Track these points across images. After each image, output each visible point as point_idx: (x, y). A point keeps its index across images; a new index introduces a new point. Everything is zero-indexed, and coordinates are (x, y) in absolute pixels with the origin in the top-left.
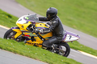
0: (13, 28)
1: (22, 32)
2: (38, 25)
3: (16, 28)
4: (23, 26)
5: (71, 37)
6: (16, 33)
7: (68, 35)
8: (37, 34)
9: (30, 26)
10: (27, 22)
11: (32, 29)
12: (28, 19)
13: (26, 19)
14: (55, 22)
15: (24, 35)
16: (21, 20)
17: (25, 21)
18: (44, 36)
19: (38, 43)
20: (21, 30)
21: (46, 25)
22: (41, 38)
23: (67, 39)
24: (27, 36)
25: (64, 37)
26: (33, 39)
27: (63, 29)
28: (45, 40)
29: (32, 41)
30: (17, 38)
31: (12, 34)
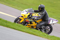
0: (19, 17)
1: (25, 19)
2: (34, 15)
3: (21, 17)
4: (25, 16)
5: (53, 21)
6: (21, 19)
7: (51, 20)
8: (33, 20)
9: (29, 16)
10: (27, 13)
11: (30, 17)
12: (28, 11)
13: (27, 12)
14: (43, 13)
15: (26, 21)
16: (24, 12)
17: (26, 13)
18: (38, 21)
19: (34, 25)
20: (24, 18)
21: (38, 15)
22: (36, 22)
23: (51, 23)
24: (27, 21)
25: (49, 21)
26: (31, 23)
27: (48, 17)
28: (38, 23)
29: (31, 24)
30: (22, 22)
31: (19, 20)
